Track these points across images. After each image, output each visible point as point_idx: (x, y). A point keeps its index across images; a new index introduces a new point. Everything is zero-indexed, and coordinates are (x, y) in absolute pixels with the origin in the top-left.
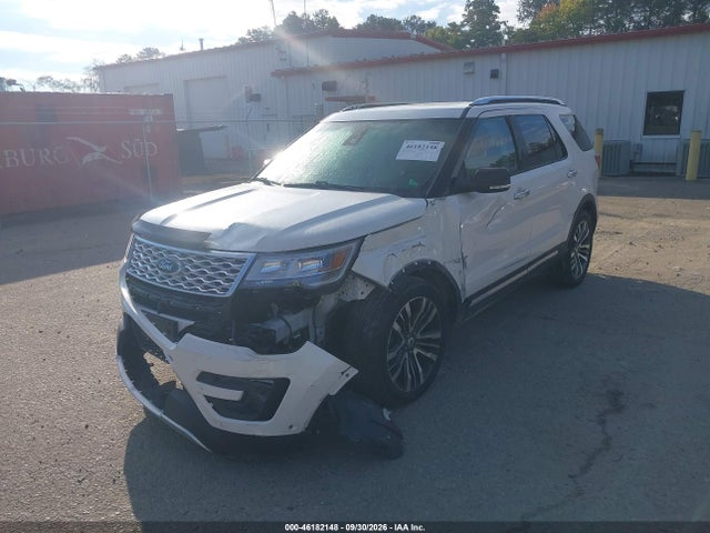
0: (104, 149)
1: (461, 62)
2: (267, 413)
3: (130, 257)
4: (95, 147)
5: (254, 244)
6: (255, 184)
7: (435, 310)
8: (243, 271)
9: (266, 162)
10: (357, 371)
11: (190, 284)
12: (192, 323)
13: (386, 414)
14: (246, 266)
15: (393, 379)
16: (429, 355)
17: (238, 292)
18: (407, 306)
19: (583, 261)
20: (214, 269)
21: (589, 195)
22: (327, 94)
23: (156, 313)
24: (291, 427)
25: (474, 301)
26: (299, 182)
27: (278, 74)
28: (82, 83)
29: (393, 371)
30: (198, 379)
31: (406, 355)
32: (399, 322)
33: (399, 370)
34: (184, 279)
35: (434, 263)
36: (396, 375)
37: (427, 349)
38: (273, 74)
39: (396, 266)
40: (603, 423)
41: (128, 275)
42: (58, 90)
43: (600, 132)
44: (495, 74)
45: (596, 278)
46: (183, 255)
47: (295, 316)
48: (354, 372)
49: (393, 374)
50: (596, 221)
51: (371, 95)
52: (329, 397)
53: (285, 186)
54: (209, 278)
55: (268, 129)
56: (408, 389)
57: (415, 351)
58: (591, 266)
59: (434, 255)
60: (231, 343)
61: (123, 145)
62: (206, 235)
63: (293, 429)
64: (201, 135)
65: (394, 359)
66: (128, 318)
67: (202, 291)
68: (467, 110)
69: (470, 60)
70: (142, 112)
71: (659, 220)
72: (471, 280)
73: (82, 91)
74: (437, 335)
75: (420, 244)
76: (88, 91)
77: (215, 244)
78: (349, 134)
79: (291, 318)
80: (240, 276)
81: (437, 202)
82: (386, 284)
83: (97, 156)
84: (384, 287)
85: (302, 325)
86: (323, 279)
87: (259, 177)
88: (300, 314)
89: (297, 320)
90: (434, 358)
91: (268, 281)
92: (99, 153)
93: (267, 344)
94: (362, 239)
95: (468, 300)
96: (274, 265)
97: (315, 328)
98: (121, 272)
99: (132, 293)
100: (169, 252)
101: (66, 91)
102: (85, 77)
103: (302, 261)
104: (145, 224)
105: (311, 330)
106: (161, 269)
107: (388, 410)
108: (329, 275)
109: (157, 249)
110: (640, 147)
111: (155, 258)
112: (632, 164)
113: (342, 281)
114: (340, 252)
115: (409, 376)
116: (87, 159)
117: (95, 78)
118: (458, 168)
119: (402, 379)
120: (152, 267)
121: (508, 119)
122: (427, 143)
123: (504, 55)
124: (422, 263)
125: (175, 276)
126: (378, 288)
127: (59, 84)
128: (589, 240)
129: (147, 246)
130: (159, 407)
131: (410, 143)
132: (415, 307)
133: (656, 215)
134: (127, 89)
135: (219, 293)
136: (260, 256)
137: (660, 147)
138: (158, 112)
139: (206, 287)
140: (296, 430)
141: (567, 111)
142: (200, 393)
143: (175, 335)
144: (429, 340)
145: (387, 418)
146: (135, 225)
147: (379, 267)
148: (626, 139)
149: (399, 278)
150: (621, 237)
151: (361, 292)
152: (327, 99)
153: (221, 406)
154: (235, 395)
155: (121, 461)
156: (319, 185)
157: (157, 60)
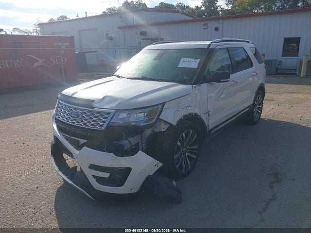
0: (43, 60)
1: (202, 23)
2: (121, 183)
3: (57, 110)
4: (39, 60)
5: (115, 105)
6: (113, 77)
7: (196, 136)
8: (110, 118)
9: (118, 67)
10: (162, 164)
11: (85, 124)
12: (86, 141)
13: (174, 183)
14: (111, 116)
15: (177, 167)
16: (193, 156)
17: (108, 127)
18: (184, 134)
19: (258, 113)
20: (96, 117)
21: (262, 83)
22: (142, 37)
23: (69, 136)
24: (132, 190)
25: (213, 131)
26: (133, 77)
27: (120, 28)
28: (33, 31)
29: (177, 164)
30: (90, 167)
31: (183, 156)
32: (180, 141)
33: (180, 163)
34: (82, 121)
35: (195, 114)
36: (179, 165)
37: (192, 153)
38: (118, 28)
39: (179, 116)
40: (271, 187)
41: (56, 119)
42: (22, 34)
43: (264, 55)
44: (217, 29)
45: (264, 120)
46: (82, 110)
47: (133, 138)
48: (161, 165)
49: (177, 165)
50: (264, 95)
51: (162, 37)
52: (149, 176)
53: (128, 78)
54: (94, 121)
55: (116, 52)
56: (183, 171)
57: (187, 154)
58: (262, 114)
59: (196, 111)
60: (104, 151)
61: (51, 59)
62: (93, 101)
63: (133, 190)
64: (86, 54)
65: (178, 158)
66: (56, 138)
67: (91, 127)
68: (210, 45)
69: (206, 22)
70: (60, 44)
71: (290, 94)
72: (212, 122)
73: (33, 34)
74: (196, 147)
75: (189, 106)
76: (35, 34)
77: (97, 105)
78: (156, 55)
79: (131, 139)
80: (108, 120)
81: (197, 86)
82: (174, 124)
83: (40, 63)
84: (173, 126)
85: (136, 142)
86: (146, 122)
87: (115, 74)
88: (135, 138)
89: (134, 140)
90: (195, 157)
91: (121, 123)
92: (40, 62)
93: (121, 152)
94: (164, 104)
95: (210, 131)
96: (124, 115)
97: (142, 144)
98: (53, 117)
99: (58, 127)
100: (75, 109)
101: (26, 34)
102: (34, 28)
103: (137, 113)
104: (64, 95)
105: (140, 144)
106: (72, 117)
107: (175, 181)
108: (149, 120)
109: (70, 107)
110: (281, 62)
111: (68, 111)
112: (277, 69)
113: (155, 123)
114: (154, 109)
115: (184, 166)
116: (35, 65)
117: (39, 29)
118: (206, 71)
119: (181, 167)
120: (67, 115)
121: (227, 49)
122: (192, 59)
123: (221, 21)
124: (190, 114)
125: (78, 120)
126: (171, 126)
127: (22, 31)
128: (262, 104)
129: (65, 106)
130: (71, 179)
131: (184, 59)
132: (187, 134)
133: (289, 92)
134: (53, 34)
135: (99, 128)
136: (118, 111)
137: (289, 62)
138: (67, 44)
139: (92, 125)
140: (134, 191)
141: (252, 45)
142: (90, 174)
143: (79, 147)
144: (193, 149)
145: (175, 184)
146: (59, 96)
147: (171, 116)
148: (275, 58)
149: (180, 121)
150: (274, 102)
151: (163, 128)
152: (142, 39)
153: (100, 180)
154: (106, 175)
155: (53, 204)
156: (143, 79)
157: (66, 21)
